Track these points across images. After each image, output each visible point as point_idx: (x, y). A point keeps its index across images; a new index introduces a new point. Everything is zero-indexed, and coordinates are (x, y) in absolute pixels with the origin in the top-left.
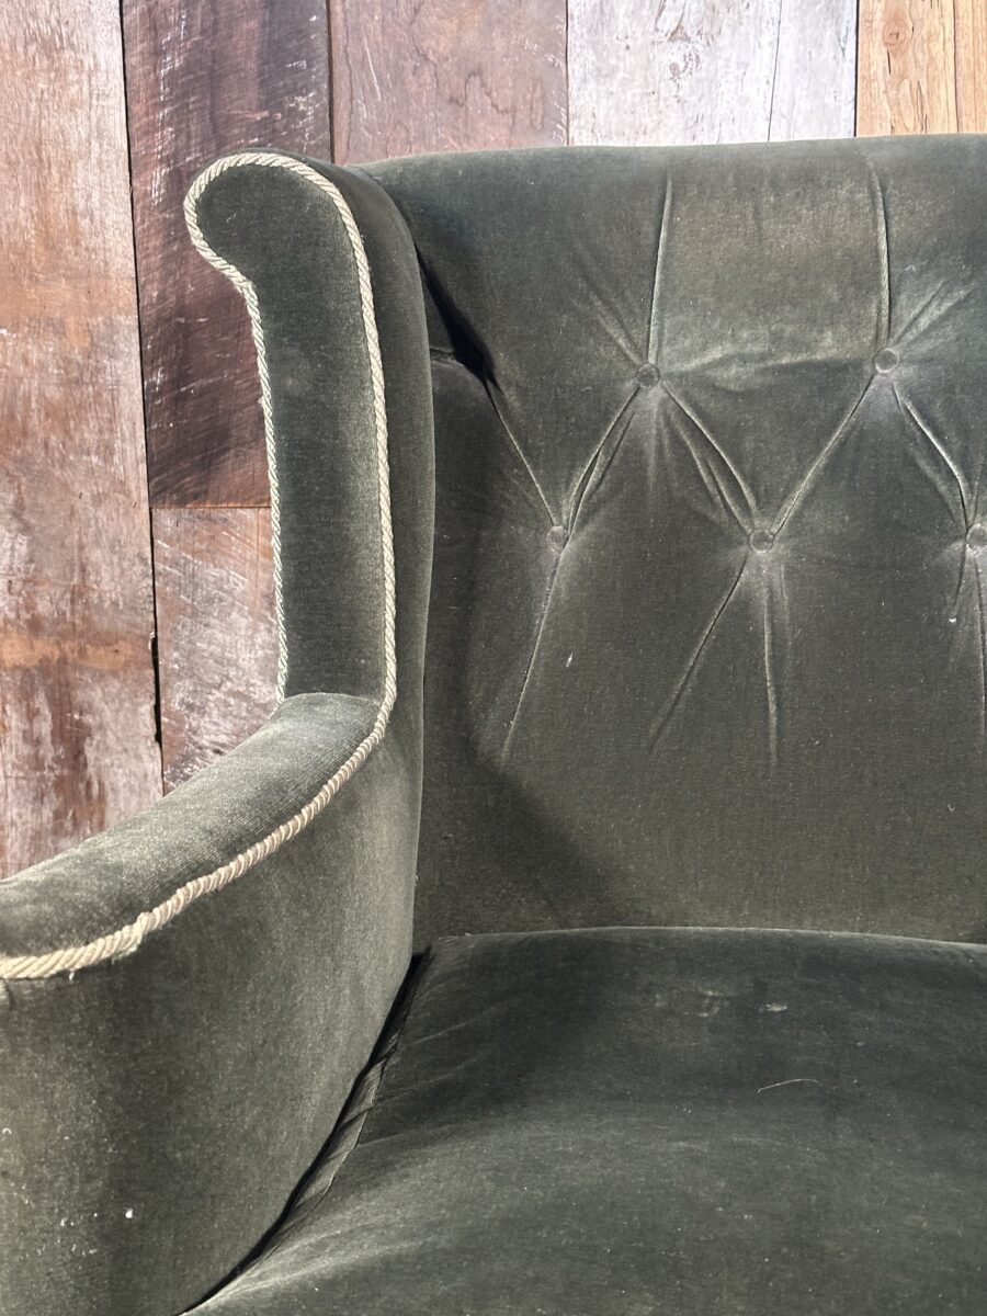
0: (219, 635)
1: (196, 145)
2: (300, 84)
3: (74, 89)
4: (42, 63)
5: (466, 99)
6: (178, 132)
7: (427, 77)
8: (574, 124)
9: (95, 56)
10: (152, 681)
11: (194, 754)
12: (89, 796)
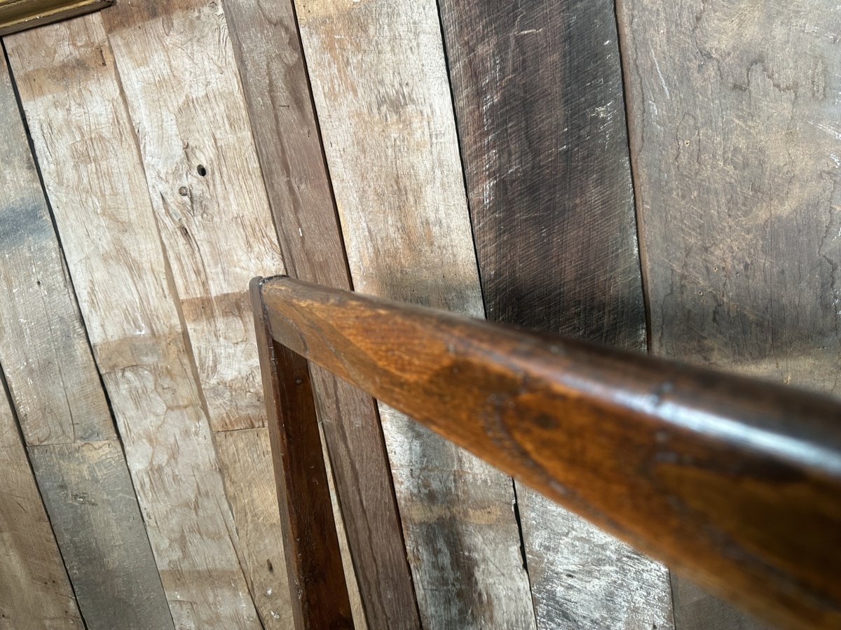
1: (515, 160)
2: (599, 97)
3: (418, 134)
4: (392, 118)
5: (748, 85)
6: (499, 151)
7: (711, 71)
9: (431, 106)
10: (517, 531)
11: (552, 577)
12: (481, 602)
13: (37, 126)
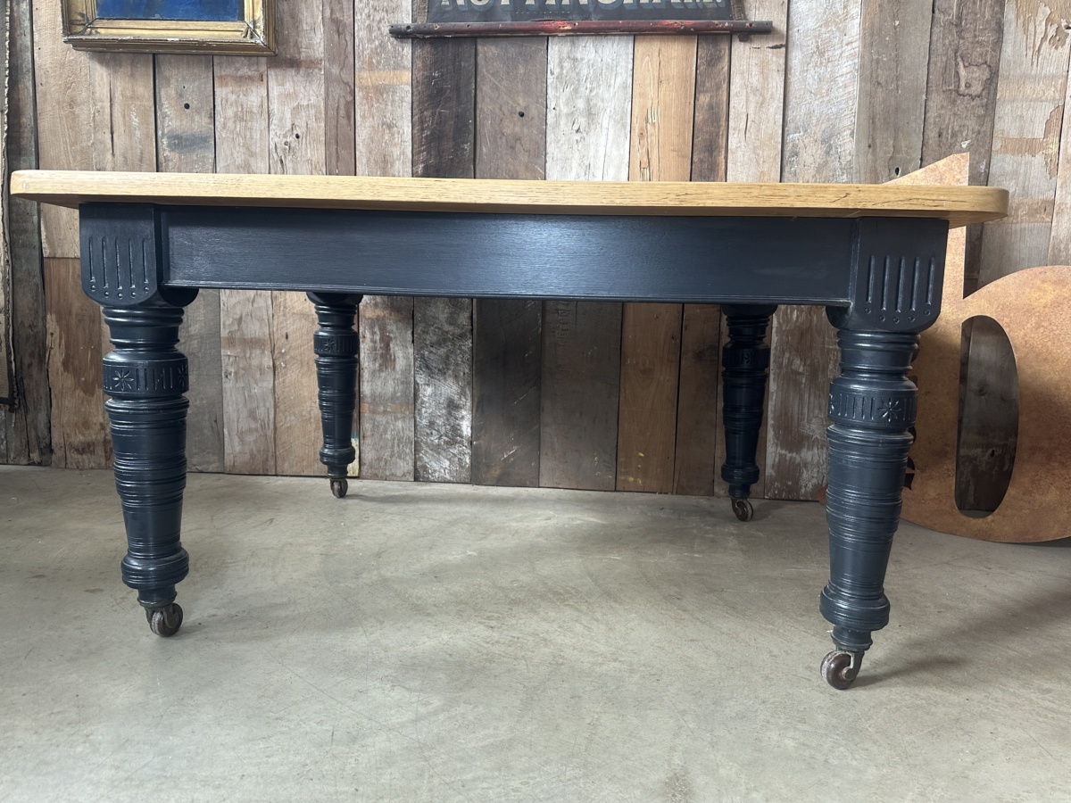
2: (466, 141)
4: (387, 131)
5: (515, 147)
6: (428, 154)
8: (548, 156)
9: (403, 130)
12: (390, 359)
13: (220, 99)
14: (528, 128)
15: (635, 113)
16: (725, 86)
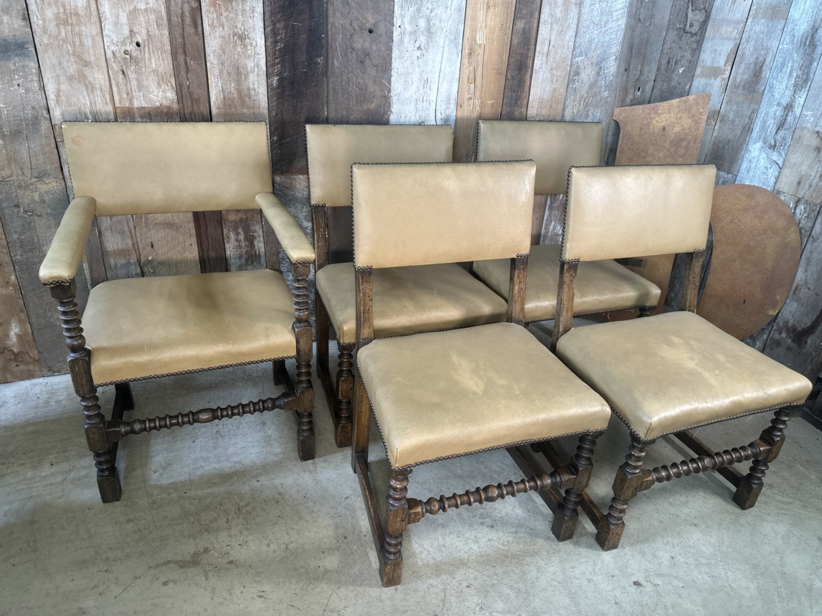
0: (293, 210)
1: (287, 71)
2: (318, 55)
3: (250, 52)
4: (239, 42)
5: (364, 62)
6: (282, 66)
7: (354, 54)
8: (393, 71)
9: (256, 41)
14: (376, 45)
15: (467, 35)
16: (537, 14)
